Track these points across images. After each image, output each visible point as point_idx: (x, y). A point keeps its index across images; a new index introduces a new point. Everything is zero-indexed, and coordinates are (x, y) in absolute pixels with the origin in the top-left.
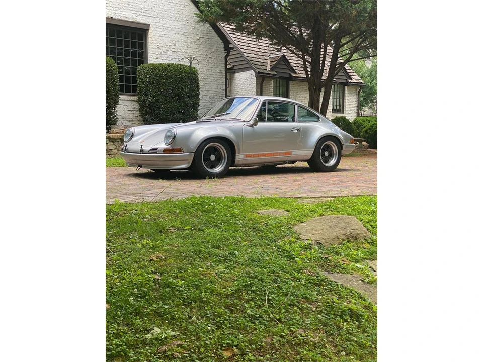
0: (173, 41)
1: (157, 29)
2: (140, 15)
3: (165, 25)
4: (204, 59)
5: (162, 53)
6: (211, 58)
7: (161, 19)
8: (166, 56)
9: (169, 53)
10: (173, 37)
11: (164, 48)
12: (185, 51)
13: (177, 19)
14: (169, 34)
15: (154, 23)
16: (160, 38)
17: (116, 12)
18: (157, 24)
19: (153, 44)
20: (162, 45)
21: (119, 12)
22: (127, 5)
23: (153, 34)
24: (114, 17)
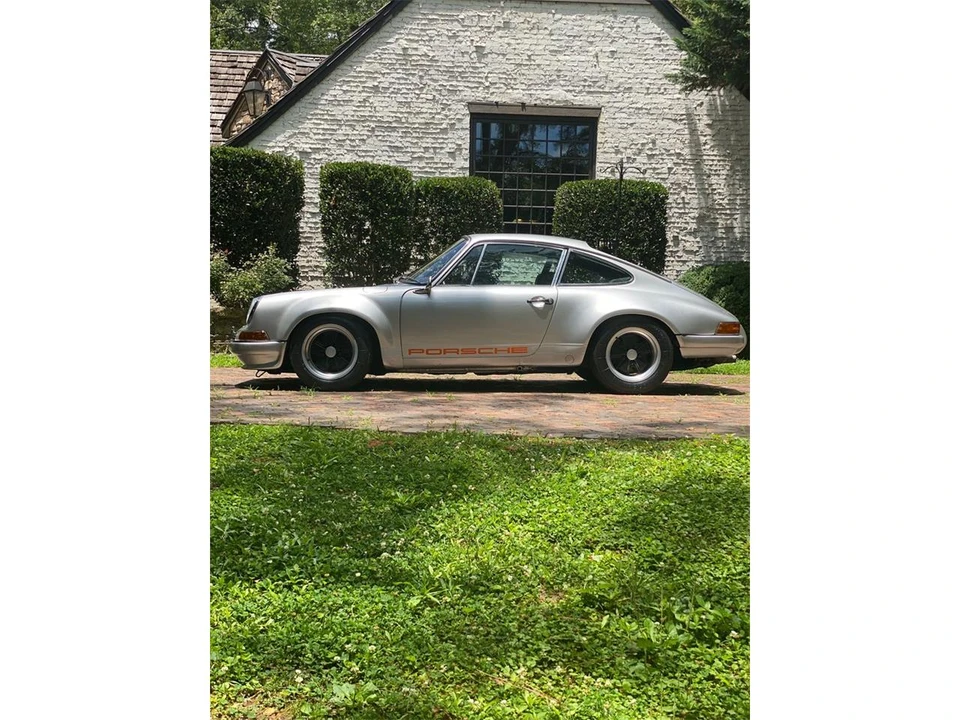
0: (650, 134)
1: (617, 115)
2: (580, 92)
3: (633, 106)
4: (721, 163)
5: (625, 160)
6: (741, 160)
7: (627, 95)
8: (634, 165)
9: (641, 159)
10: (650, 126)
11: (629, 151)
12: (678, 151)
13: (662, 91)
14: (643, 120)
15: (610, 104)
16: (622, 131)
17: (532, 92)
18: (615, 105)
19: (605, 145)
20: (625, 145)
21: (539, 92)
22: (555, 77)
23: (606, 125)
24: (527, 102)
